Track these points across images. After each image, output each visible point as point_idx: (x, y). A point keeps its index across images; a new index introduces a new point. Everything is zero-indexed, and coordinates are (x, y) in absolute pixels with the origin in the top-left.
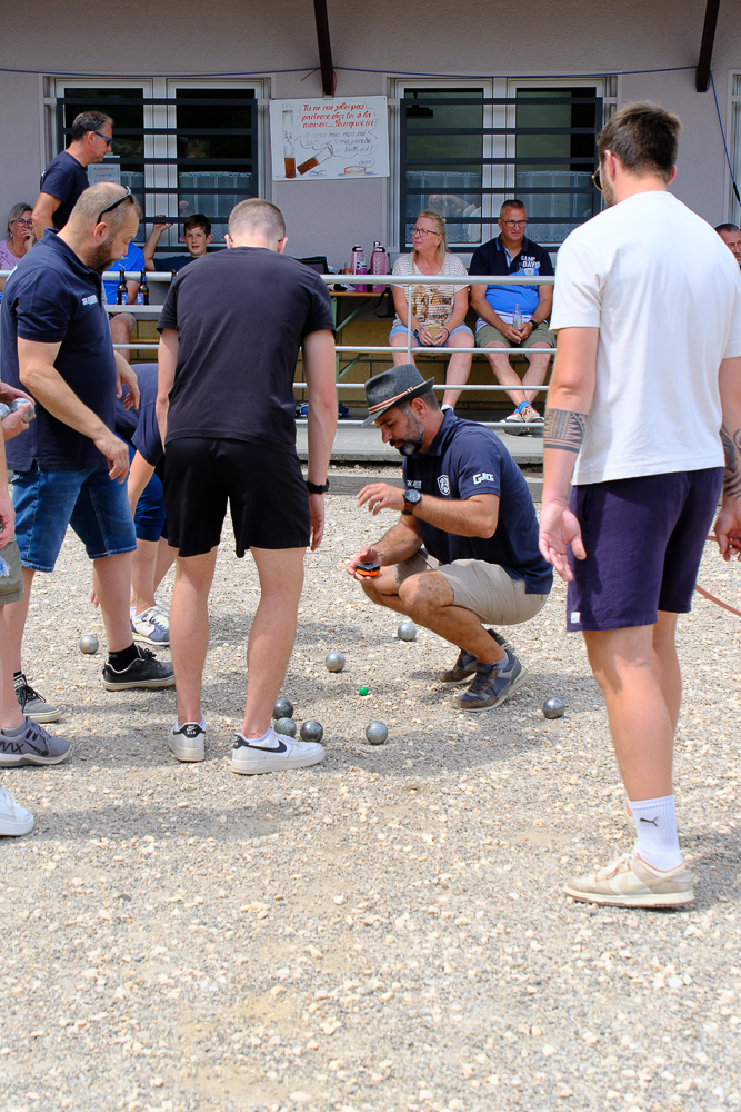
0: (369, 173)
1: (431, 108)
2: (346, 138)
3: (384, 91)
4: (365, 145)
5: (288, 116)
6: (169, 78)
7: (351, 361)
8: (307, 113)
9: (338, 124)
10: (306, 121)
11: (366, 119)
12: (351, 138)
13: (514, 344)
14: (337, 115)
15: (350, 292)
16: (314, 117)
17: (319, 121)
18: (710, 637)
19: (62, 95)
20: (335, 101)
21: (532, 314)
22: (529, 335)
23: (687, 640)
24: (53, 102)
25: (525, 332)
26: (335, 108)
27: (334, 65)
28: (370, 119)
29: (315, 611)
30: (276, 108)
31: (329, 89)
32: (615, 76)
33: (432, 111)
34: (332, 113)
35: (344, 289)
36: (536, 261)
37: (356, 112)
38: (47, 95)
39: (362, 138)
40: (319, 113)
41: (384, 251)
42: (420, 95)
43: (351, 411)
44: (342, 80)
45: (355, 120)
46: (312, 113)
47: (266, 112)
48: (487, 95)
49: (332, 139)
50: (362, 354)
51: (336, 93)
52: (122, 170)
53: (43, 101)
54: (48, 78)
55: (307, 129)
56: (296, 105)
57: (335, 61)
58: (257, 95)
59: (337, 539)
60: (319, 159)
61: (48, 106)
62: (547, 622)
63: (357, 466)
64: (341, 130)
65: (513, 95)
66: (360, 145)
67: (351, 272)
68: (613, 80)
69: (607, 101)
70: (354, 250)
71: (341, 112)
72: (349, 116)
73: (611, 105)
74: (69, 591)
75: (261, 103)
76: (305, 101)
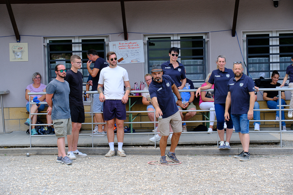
0: (138, 62)
1: (154, 43)
2: (131, 52)
3: (142, 38)
4: (137, 54)
5: (114, 46)
6: (79, 37)
7: (135, 116)
8: (120, 45)
9: (129, 48)
10: (120, 47)
11: (137, 46)
12: (133, 52)
13: (183, 109)
14: (129, 46)
15: (134, 96)
16: (122, 46)
17: (123, 47)
18: (256, 192)
19: (48, 42)
20: (128, 42)
21: (189, 100)
22: (188, 106)
23: (249, 193)
24: (46, 44)
25: (187, 106)
26: (128, 44)
27: (127, 32)
28: (138, 46)
29: (137, 188)
30: (111, 44)
31: (126, 38)
32: (209, 33)
33: (154, 44)
34: (127, 45)
35: (132, 95)
36: (189, 84)
37: (134, 44)
38: (44, 42)
39: (136, 52)
40: (123, 45)
41: (144, 84)
42: (151, 40)
43: (136, 131)
44: (130, 36)
45: (134, 47)
46: (121, 45)
47: (108, 45)
48: (172, 39)
49: (127, 52)
50: (139, 114)
51: (128, 39)
52: (66, 63)
53: (43, 44)
54: (44, 38)
55: (120, 50)
56: (117, 43)
57: (128, 30)
58: (105, 40)
59: (138, 168)
60: (124, 58)
61: (44, 45)
62: (207, 189)
63: (140, 146)
64: (130, 50)
65: (179, 38)
66: (136, 54)
67: (134, 90)
68: (208, 34)
69: (206, 40)
70: (135, 84)
71: (130, 45)
72: (132, 46)
73: (208, 41)
74: (62, 185)
75: (106, 43)
76: (119, 42)
